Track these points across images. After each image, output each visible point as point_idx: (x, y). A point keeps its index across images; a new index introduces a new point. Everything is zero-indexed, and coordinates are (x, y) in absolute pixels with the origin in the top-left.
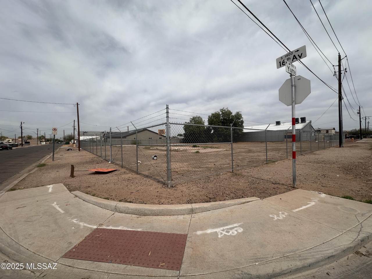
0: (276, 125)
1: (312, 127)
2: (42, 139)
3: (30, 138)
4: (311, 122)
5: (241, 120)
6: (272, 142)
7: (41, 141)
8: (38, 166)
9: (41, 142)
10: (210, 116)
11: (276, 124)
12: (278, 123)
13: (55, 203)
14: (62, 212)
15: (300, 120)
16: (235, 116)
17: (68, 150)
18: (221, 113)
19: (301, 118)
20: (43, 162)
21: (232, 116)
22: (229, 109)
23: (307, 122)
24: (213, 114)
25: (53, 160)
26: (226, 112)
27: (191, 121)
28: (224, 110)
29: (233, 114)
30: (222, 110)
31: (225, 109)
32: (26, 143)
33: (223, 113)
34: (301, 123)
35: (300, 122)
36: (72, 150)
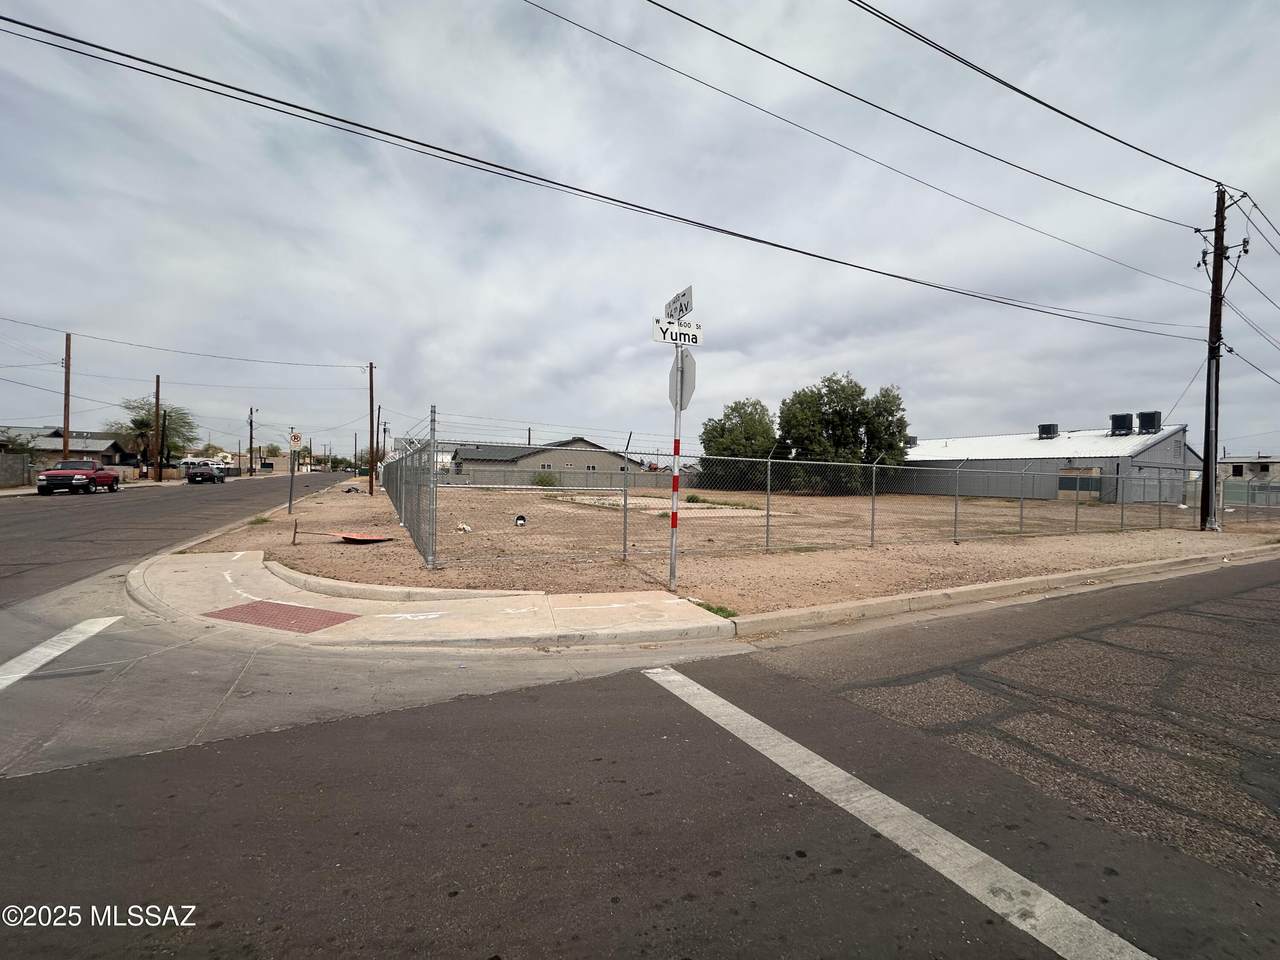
0: (1041, 438)
1: (1189, 449)
2: (304, 458)
3: (274, 452)
4: (1184, 430)
5: (898, 416)
6: (1009, 500)
7: (301, 461)
8: (252, 523)
9: (302, 465)
10: (788, 401)
11: (1037, 435)
12: (1048, 432)
13: (229, 572)
14: (230, 580)
15: (1136, 423)
16: (877, 402)
17: (349, 491)
18: (824, 391)
19: (1143, 417)
20: (266, 515)
21: (866, 403)
22: (854, 378)
23: (1167, 429)
24: (797, 395)
25: (290, 513)
26: (843, 386)
27: (727, 416)
28: (838, 382)
29: (869, 396)
30: (829, 380)
31: (839, 376)
32: (265, 466)
33: (831, 391)
34: (1140, 433)
35: (1137, 430)
36: (357, 490)
